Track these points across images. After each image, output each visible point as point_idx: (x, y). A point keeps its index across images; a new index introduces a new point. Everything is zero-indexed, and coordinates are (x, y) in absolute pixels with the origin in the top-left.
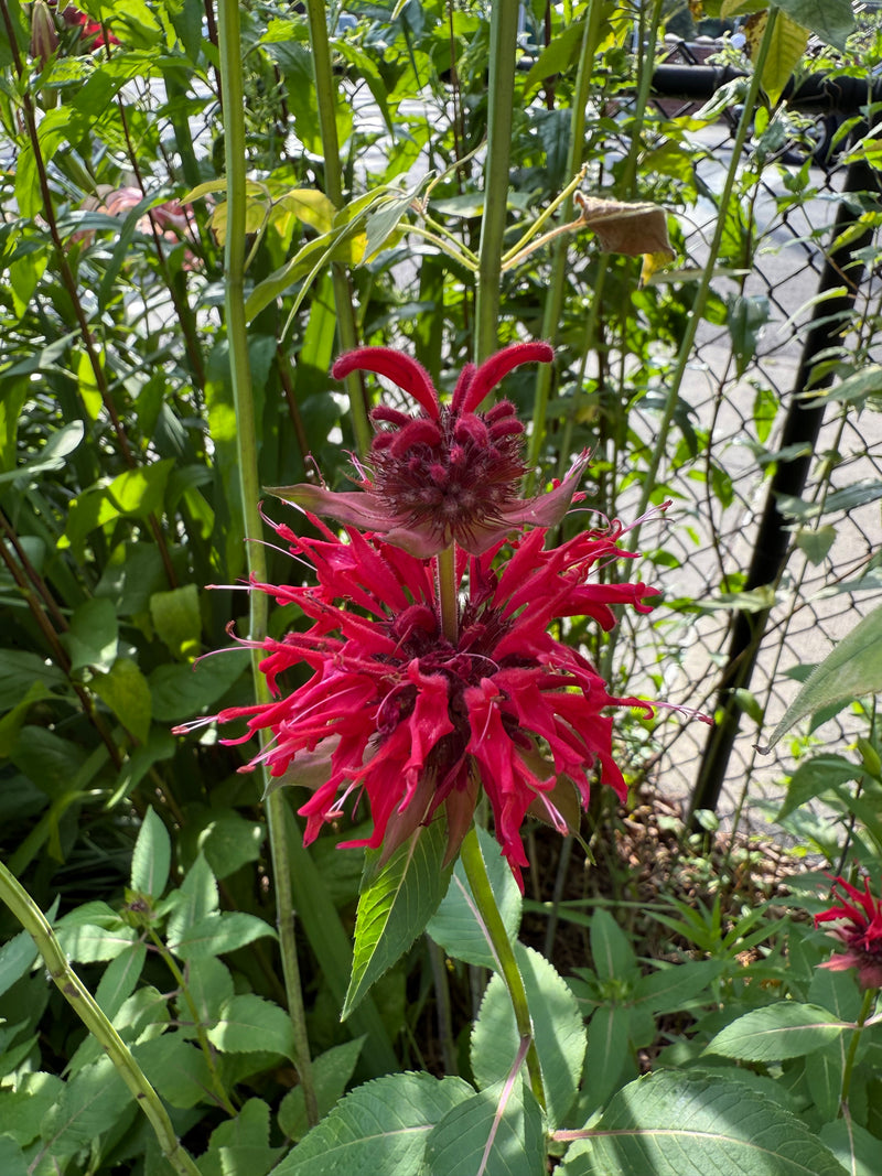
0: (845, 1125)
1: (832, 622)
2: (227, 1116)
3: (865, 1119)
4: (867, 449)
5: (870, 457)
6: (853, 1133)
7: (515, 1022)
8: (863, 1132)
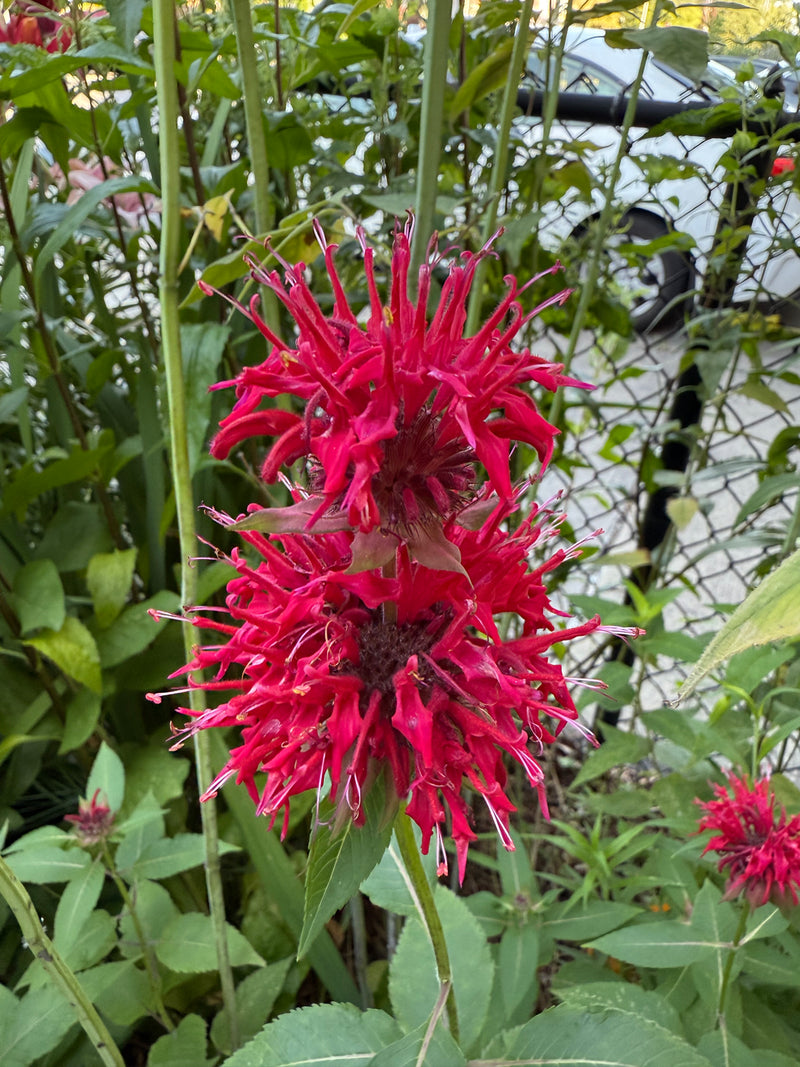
0: (721, 1037)
1: (715, 580)
2: (164, 1031)
3: (740, 1030)
4: (743, 428)
5: (747, 437)
6: (729, 1043)
7: (437, 969)
8: (737, 1042)
